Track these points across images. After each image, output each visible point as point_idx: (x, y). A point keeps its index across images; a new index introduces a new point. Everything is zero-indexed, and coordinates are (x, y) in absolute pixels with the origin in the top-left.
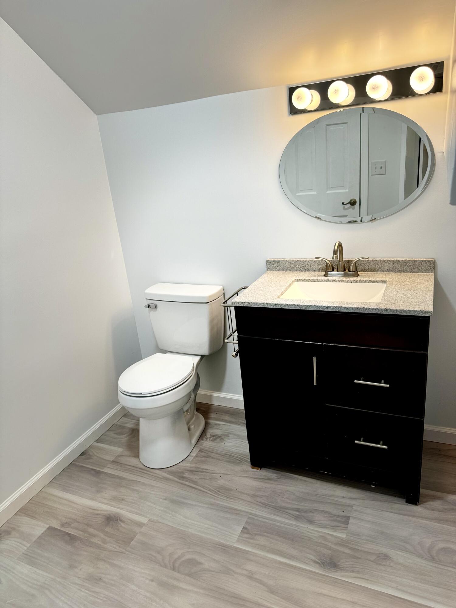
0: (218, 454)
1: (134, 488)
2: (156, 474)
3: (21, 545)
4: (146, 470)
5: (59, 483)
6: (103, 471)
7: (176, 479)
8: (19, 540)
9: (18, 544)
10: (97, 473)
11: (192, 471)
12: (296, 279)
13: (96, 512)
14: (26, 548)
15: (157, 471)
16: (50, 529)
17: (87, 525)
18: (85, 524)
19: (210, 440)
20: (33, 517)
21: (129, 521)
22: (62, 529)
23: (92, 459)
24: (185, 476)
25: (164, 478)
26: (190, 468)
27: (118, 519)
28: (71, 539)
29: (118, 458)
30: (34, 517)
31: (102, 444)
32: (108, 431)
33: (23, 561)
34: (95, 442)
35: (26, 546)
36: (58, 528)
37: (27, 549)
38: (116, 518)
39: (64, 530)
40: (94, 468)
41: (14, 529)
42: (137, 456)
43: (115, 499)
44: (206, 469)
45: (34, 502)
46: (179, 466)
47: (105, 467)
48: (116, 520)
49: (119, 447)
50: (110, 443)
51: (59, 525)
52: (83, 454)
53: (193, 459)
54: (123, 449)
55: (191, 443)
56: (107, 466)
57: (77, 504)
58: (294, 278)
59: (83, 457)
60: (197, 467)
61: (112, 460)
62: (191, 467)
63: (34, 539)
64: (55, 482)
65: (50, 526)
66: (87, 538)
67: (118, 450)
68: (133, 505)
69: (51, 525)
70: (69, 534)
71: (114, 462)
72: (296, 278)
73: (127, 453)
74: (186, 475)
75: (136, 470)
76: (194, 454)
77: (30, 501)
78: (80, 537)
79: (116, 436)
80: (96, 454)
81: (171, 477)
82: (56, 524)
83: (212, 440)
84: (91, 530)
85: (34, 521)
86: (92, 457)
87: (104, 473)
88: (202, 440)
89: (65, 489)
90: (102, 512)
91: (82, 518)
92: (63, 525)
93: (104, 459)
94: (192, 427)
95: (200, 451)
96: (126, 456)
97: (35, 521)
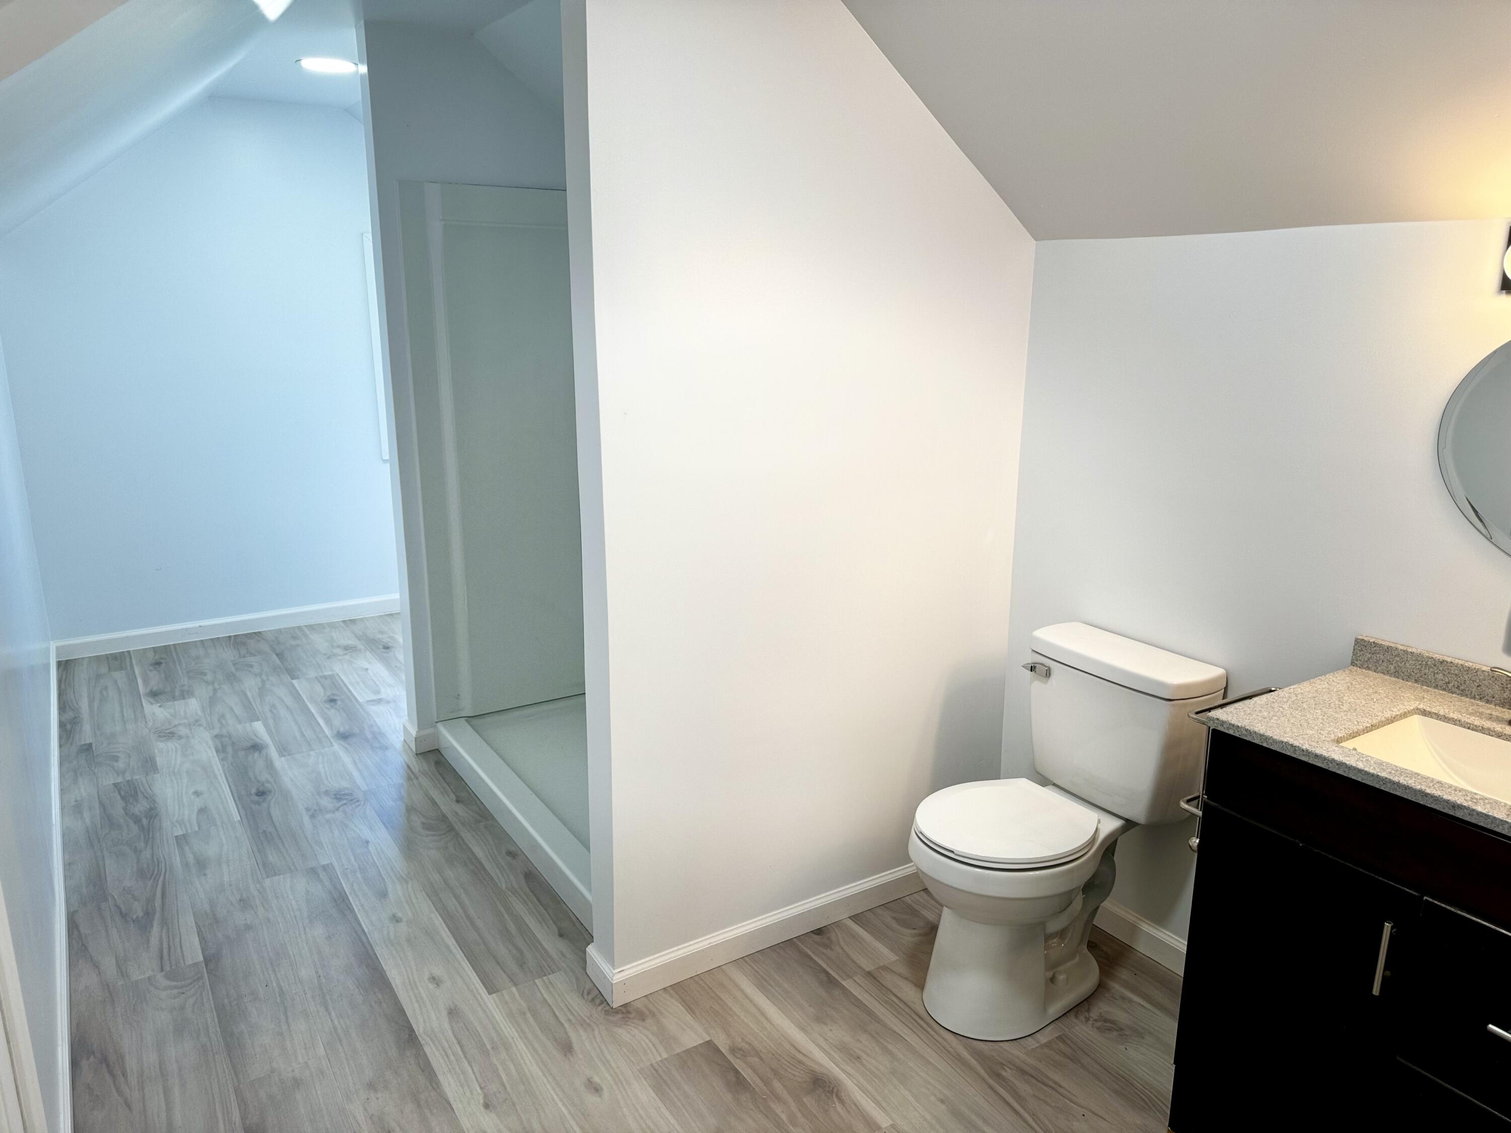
0: (1099, 1064)
1: (890, 1047)
2: (944, 1039)
3: (653, 1049)
4: (927, 1023)
5: (756, 968)
6: (843, 983)
7: (982, 1072)
8: (654, 1039)
9: (650, 1045)
10: (830, 983)
11: (1023, 1072)
12: (1419, 707)
13: (800, 1057)
14: (659, 1059)
15: (948, 1036)
16: (709, 1044)
17: (775, 1072)
18: (772, 1070)
19: (1093, 1024)
20: (690, 1010)
21: (853, 1106)
22: (730, 1058)
23: (831, 949)
24: (1004, 1073)
25: (957, 1057)
26: (1022, 1064)
27: (834, 1090)
28: (737, 1083)
29: (881, 971)
30: (692, 1011)
31: (861, 929)
32: (882, 907)
33: (646, 1078)
34: (849, 917)
35: (660, 1055)
36: (723, 1051)
37: (660, 1061)
38: (831, 1089)
39: (732, 1061)
40: (828, 970)
41: (653, 1015)
42: (921, 985)
43: (843, 1048)
44: (1056, 1083)
45: (701, 982)
46: (1001, 1047)
47: (849, 977)
48: (829, 1092)
49: (892, 950)
50: (877, 933)
51: (728, 1047)
52: (819, 932)
53: (1037, 1047)
54: (898, 958)
55: (1045, 1010)
56: (854, 978)
57: (771, 1024)
58: (1414, 705)
59: (817, 938)
60: (1040, 1070)
61: (867, 970)
62: (1024, 1063)
63: (679, 1050)
64: (749, 961)
65: (711, 1040)
66: (764, 1097)
67: (887, 955)
68: (875, 1079)
69: (713, 1039)
70: (737, 1072)
71: (869, 974)
72: (1421, 706)
73: (903, 969)
74: (1007, 1074)
75: (908, 1014)
76: (1043, 1038)
77: (696, 978)
78: (754, 1089)
79: (894, 925)
80: (842, 942)
81: (974, 1062)
82: (722, 1042)
83: (1098, 1028)
84: (777, 1085)
85: (688, 1018)
86: (832, 947)
87: (843, 988)
88: (1076, 1017)
89: (762, 985)
90: (809, 1063)
91: (770, 1055)
92: (733, 1050)
93: (853, 961)
94: (1061, 977)
95: (1060, 1038)
96: (900, 975)
97: (692, 1018)
